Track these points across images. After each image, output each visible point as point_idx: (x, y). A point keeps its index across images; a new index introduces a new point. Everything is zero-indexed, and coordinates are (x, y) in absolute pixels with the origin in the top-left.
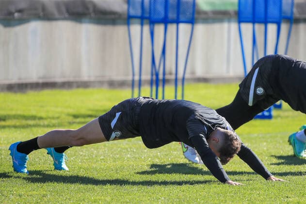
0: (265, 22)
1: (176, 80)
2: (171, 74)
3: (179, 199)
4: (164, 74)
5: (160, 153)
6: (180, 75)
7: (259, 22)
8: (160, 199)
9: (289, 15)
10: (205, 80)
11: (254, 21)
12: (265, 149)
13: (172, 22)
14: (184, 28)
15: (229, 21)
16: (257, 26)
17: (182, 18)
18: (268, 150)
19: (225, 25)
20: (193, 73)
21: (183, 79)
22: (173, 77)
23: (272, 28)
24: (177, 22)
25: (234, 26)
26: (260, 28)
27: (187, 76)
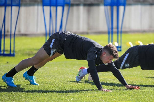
0: (56, 5)
1: (11, 35)
2: (8, 32)
3: (12, 95)
4: (5, 32)
5: (3, 72)
6: (13, 32)
7: (53, 6)
8: (3, 95)
9: (68, 2)
10: (25, 35)
11: (50, 5)
12: (56, 70)
13: (9, 5)
14: (15, 8)
15: (38, 5)
16: (52, 8)
17: (13, 3)
18: (58, 70)
19: (36, 7)
20: (19, 31)
21: (14, 35)
22: (9, 33)
23: (60, 9)
24: (11, 5)
25: (40, 8)
26: (53, 8)
27: (16, 33)
